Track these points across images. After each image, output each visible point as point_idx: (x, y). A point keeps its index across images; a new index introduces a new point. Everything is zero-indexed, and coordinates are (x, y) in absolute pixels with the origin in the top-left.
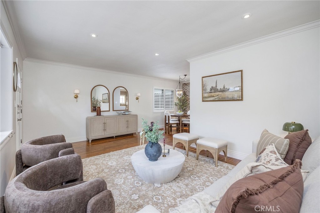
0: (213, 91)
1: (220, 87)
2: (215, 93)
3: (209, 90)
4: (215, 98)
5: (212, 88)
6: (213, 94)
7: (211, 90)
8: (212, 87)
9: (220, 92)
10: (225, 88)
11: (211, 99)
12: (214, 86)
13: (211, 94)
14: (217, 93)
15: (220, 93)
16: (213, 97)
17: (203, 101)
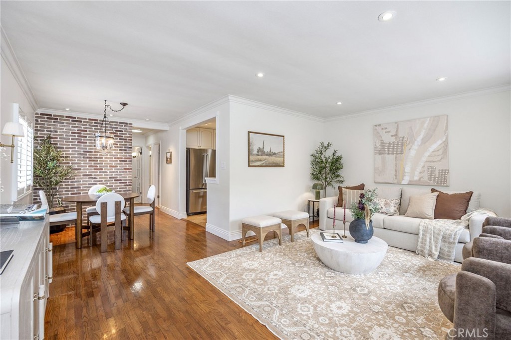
0: (260, 153)
1: (267, 150)
2: (262, 157)
3: (255, 152)
4: (263, 162)
5: (259, 150)
6: (260, 157)
7: (258, 152)
8: (259, 148)
9: (267, 155)
10: (272, 151)
11: (259, 163)
12: (261, 147)
13: (258, 157)
14: (264, 157)
15: (267, 157)
16: (261, 161)
17: (249, 166)
